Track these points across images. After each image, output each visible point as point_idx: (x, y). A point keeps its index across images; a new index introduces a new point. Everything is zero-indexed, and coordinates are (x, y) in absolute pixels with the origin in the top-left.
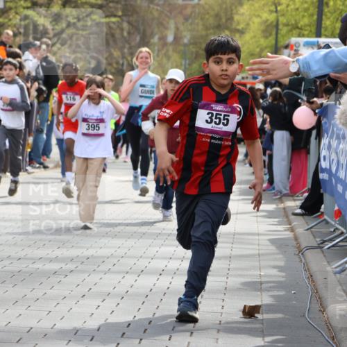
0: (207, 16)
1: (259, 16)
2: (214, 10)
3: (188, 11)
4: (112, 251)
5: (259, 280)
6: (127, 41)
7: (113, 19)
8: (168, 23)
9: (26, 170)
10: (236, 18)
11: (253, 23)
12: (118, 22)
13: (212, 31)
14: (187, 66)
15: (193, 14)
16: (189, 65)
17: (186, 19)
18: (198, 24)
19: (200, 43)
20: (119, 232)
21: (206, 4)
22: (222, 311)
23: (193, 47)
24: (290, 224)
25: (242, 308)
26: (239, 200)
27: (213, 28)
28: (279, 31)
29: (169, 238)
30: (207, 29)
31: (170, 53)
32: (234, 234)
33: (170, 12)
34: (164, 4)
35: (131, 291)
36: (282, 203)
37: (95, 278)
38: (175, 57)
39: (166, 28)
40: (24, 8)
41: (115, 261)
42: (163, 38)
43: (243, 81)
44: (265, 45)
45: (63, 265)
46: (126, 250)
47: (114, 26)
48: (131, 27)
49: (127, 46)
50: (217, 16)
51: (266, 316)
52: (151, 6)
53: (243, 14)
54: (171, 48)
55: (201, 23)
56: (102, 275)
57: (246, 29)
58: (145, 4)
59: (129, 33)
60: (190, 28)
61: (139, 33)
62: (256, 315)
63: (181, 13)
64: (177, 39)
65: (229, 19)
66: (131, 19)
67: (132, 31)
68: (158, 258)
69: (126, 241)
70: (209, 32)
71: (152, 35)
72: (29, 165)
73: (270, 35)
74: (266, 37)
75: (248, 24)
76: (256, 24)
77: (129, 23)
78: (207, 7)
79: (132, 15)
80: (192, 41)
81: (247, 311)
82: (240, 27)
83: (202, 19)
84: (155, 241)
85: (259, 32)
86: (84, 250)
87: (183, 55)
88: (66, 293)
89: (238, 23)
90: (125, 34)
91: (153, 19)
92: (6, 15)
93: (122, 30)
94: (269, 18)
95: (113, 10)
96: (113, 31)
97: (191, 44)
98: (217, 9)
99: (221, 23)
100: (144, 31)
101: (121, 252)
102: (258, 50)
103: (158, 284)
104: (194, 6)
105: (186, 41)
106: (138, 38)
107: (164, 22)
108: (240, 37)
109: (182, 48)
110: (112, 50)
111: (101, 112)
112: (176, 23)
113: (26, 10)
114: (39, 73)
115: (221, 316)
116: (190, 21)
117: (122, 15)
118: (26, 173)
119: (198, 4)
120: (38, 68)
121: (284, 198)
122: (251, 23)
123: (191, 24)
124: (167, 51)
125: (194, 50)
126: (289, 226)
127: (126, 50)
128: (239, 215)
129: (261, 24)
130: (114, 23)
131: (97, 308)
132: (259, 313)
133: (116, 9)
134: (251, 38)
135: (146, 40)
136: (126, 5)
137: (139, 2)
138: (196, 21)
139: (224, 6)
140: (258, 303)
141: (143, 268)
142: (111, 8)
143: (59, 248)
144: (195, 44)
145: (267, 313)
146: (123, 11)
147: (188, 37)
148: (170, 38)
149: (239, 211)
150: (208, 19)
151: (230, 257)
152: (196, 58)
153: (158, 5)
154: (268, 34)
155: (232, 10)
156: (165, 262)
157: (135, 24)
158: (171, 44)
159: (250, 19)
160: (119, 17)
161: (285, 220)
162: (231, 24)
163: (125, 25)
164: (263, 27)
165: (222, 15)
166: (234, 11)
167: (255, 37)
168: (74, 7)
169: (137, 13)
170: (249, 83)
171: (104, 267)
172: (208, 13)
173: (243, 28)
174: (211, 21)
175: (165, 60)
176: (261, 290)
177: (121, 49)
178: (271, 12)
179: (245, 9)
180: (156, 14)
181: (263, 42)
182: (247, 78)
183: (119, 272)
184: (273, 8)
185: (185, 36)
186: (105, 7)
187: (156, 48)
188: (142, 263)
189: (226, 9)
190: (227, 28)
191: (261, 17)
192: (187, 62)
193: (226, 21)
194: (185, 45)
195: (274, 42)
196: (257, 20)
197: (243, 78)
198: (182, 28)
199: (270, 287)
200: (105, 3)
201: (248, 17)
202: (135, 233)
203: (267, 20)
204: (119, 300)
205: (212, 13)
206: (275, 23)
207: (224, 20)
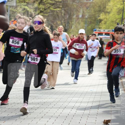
0: (95, 7)
1: (116, 6)
2: (98, 4)
3: (88, 5)
4: (54, 100)
5: (111, 110)
6: (63, 18)
7: (58, 9)
8: (80, 10)
9: (22, 69)
10: (107, 7)
11: (114, 9)
12: (60, 10)
13: (97, 13)
14: (87, 27)
15: (90, 6)
16: (87, 26)
17: (87, 8)
18: (92, 10)
19: (92, 18)
20: (57, 92)
21: (95, 2)
22: (95, 122)
23: (89, 19)
24: (124, 88)
25: (103, 121)
26: (104, 79)
27: (98, 11)
28: (124, 12)
29: (76, 94)
30: (95, 12)
31: (80, 22)
32: (102, 92)
33: (81, 6)
34: (79, 3)
35: (61, 115)
36: (121, 80)
37: (47, 110)
38: (82, 23)
39: (79, 12)
40: (24, 5)
41: (55, 104)
42: (78, 16)
43: (108, 32)
44: (118, 18)
45: (35, 106)
46: (59, 99)
47: (59, 12)
48: (65, 12)
49: (63, 19)
50: (100, 6)
51: (112, 124)
52: (74, 3)
53: (110, 6)
54: (80, 20)
55: (93, 9)
56: (50, 109)
57: (111, 11)
58: (71, 3)
59: (64, 14)
60: (88, 11)
61: (68, 14)
62: (109, 123)
63: (85, 6)
64: (83, 16)
65: (104, 8)
66: (65, 8)
67: (65, 14)
68: (71, 102)
69: (60, 96)
70: (96, 13)
71: (73, 15)
72: (23, 67)
73: (120, 13)
74: (119, 15)
75: (112, 10)
76: (115, 10)
77: (64, 10)
78: (96, 3)
79: (66, 7)
80: (89, 17)
81: (105, 122)
82: (108, 11)
83: (94, 8)
84: (71, 96)
85: (116, 13)
86: (43, 100)
87: (85, 23)
88: (36, 116)
89: (108, 9)
90: (63, 15)
91: (74, 8)
92: (16, 8)
93: (62, 13)
94: (120, 7)
95: (58, 5)
96: (58, 14)
97: (88, 18)
98: (99, 4)
99: (101, 9)
100: (70, 13)
101: (57, 100)
102: (115, 20)
103: (71, 112)
104: (90, 3)
105: (86, 17)
106: (68, 16)
107: (79, 10)
108: (108, 15)
109: (85, 20)
110: (57, 21)
111: (58, 45)
112: (83, 10)
113: (24, 6)
114: (29, 31)
115: (95, 124)
116: (89, 9)
117: (62, 7)
118: (22, 70)
119: (92, 2)
120: (28, 29)
121: (122, 78)
122: (113, 9)
123: (89, 10)
124: (79, 21)
125: (89, 20)
126: (123, 89)
127: (63, 21)
128: (104, 85)
129: (117, 9)
130: (59, 11)
131: (47, 122)
132: (110, 122)
133: (60, 5)
134: (113, 15)
135: (71, 17)
136: (64, 3)
137: (69, 2)
138: (91, 9)
139: (103, 3)
140: (110, 119)
141: (66, 106)
142: (57, 4)
143: (33, 99)
144: (90, 18)
145: (113, 123)
146: (62, 6)
147: (88, 15)
148: (80, 16)
149: (104, 83)
150: (96, 8)
151: (100, 101)
152: (90, 23)
153: (76, 3)
154: (119, 13)
155: (106, 4)
156: (74, 104)
157: (67, 11)
158: (81, 18)
159: (113, 8)
160: (61, 8)
161: (122, 86)
162: (105, 10)
163: (63, 11)
164: (117, 11)
165: (102, 6)
166: (107, 4)
167: (114, 14)
168: (43, 5)
169: (68, 6)
170: (111, 33)
171: (51, 106)
172: (96, 6)
173: (109, 11)
174: (97, 9)
175: (78, 25)
176: (111, 114)
177: (61, 21)
178: (121, 4)
179: (111, 4)
180: (75, 6)
181: (117, 16)
182: (110, 31)
183: (56, 108)
184: (122, 3)
185: (86, 15)
186: (55, 4)
187: (75, 20)
188: (65, 104)
189: (103, 4)
190: (103, 11)
191: (117, 7)
192: (87, 25)
193: (103, 9)
194: (86, 19)
195: (121, 16)
196: (115, 8)
197: (108, 31)
198: (85, 12)
199: (115, 113)
200: (55, 2)
201: (112, 7)
202: (63, 92)
203: (119, 8)
204: (56, 119)
205: (98, 5)
206: (122, 9)
207: (102, 8)
